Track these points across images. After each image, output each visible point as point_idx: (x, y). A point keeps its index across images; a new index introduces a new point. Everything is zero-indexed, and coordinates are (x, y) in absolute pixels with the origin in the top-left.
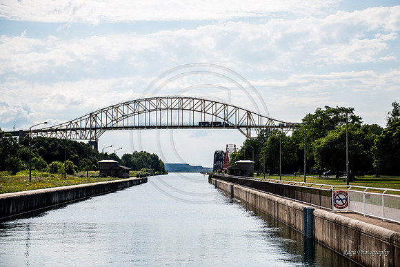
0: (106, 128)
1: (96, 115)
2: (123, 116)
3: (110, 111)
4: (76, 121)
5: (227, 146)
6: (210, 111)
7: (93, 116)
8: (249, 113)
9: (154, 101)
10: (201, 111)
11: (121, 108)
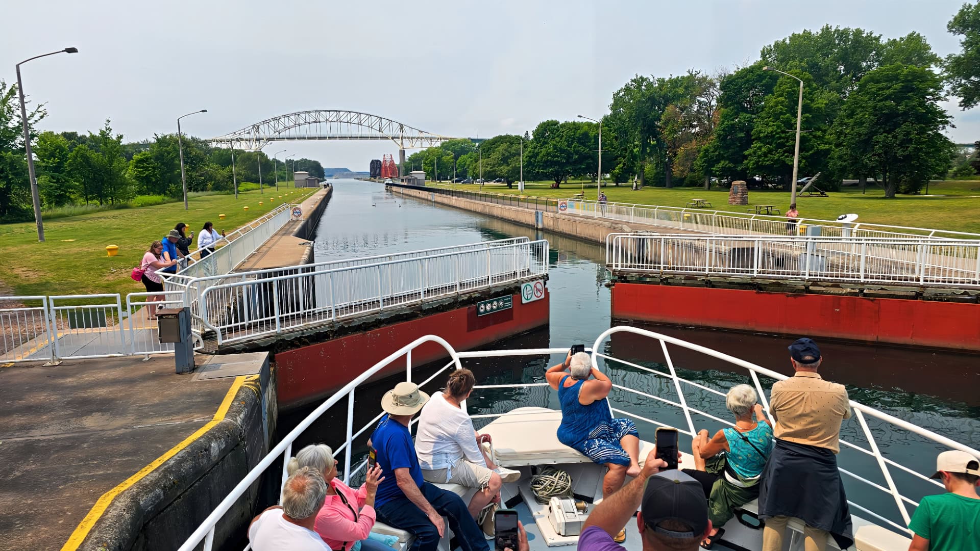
0: (269, 139)
1: (258, 126)
2: (285, 127)
3: (272, 123)
4: (239, 132)
5: (384, 156)
6: (366, 124)
7: (256, 127)
8: (401, 126)
9: (314, 114)
10: (358, 124)
11: (282, 120)
